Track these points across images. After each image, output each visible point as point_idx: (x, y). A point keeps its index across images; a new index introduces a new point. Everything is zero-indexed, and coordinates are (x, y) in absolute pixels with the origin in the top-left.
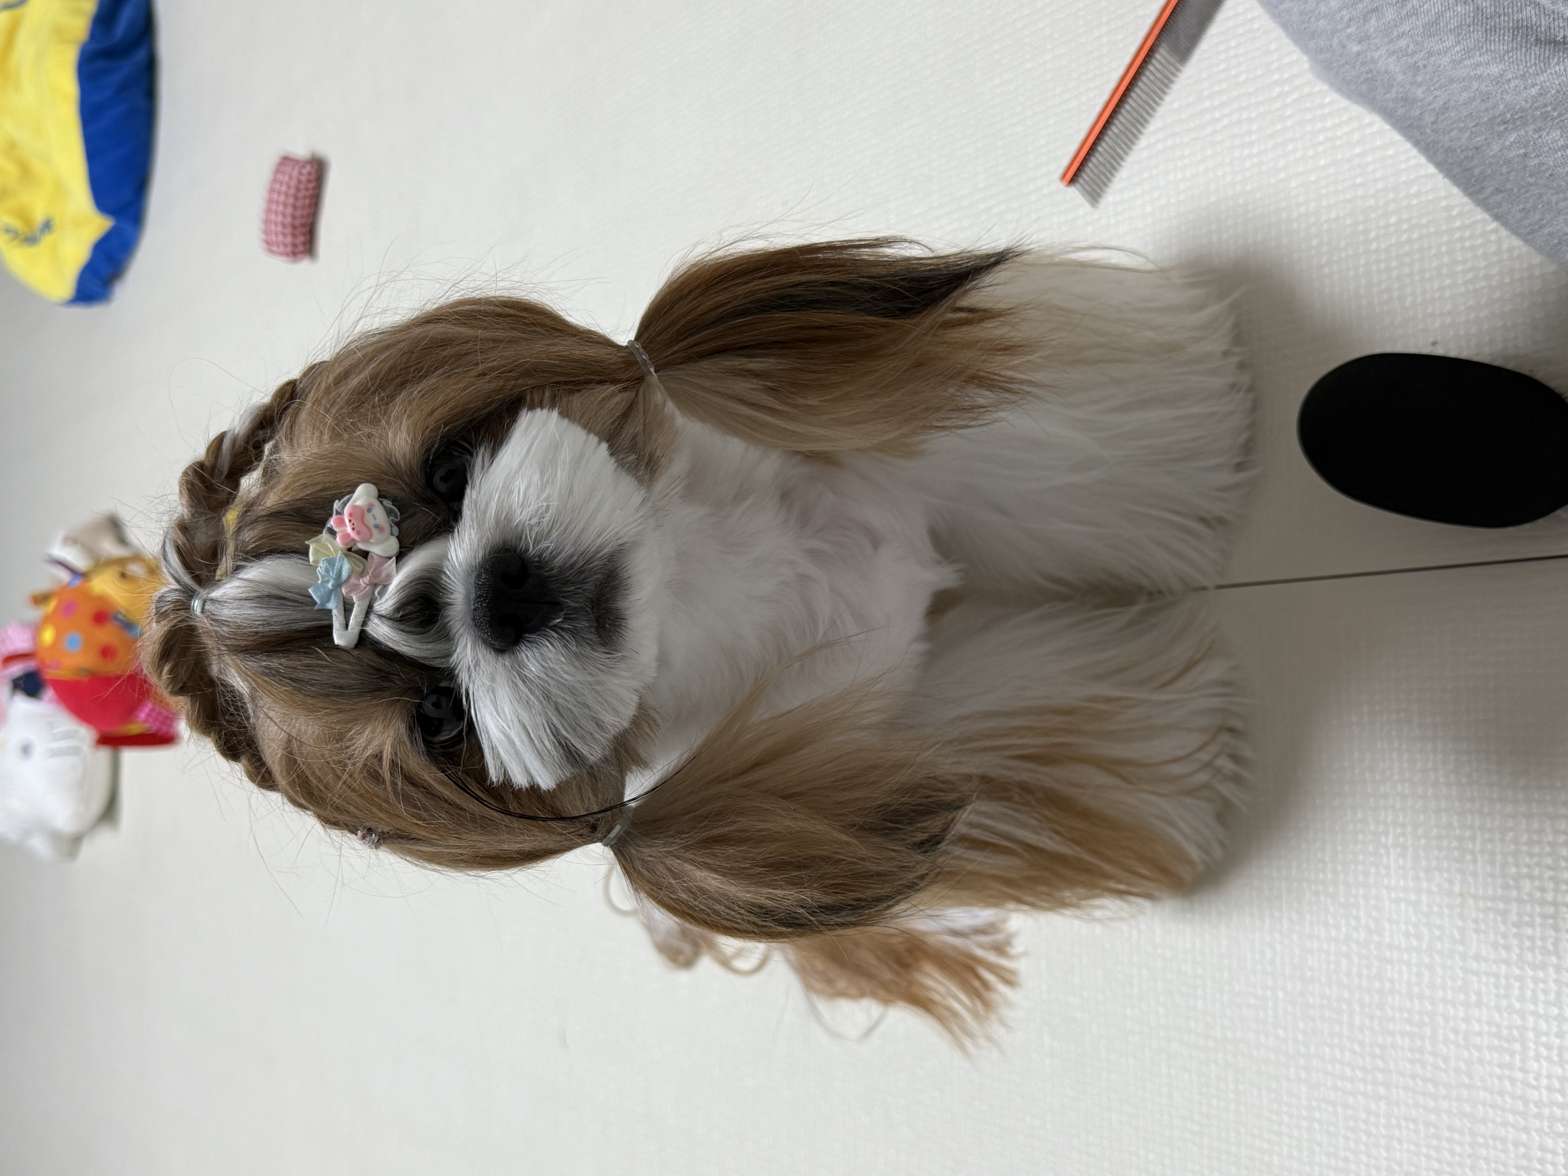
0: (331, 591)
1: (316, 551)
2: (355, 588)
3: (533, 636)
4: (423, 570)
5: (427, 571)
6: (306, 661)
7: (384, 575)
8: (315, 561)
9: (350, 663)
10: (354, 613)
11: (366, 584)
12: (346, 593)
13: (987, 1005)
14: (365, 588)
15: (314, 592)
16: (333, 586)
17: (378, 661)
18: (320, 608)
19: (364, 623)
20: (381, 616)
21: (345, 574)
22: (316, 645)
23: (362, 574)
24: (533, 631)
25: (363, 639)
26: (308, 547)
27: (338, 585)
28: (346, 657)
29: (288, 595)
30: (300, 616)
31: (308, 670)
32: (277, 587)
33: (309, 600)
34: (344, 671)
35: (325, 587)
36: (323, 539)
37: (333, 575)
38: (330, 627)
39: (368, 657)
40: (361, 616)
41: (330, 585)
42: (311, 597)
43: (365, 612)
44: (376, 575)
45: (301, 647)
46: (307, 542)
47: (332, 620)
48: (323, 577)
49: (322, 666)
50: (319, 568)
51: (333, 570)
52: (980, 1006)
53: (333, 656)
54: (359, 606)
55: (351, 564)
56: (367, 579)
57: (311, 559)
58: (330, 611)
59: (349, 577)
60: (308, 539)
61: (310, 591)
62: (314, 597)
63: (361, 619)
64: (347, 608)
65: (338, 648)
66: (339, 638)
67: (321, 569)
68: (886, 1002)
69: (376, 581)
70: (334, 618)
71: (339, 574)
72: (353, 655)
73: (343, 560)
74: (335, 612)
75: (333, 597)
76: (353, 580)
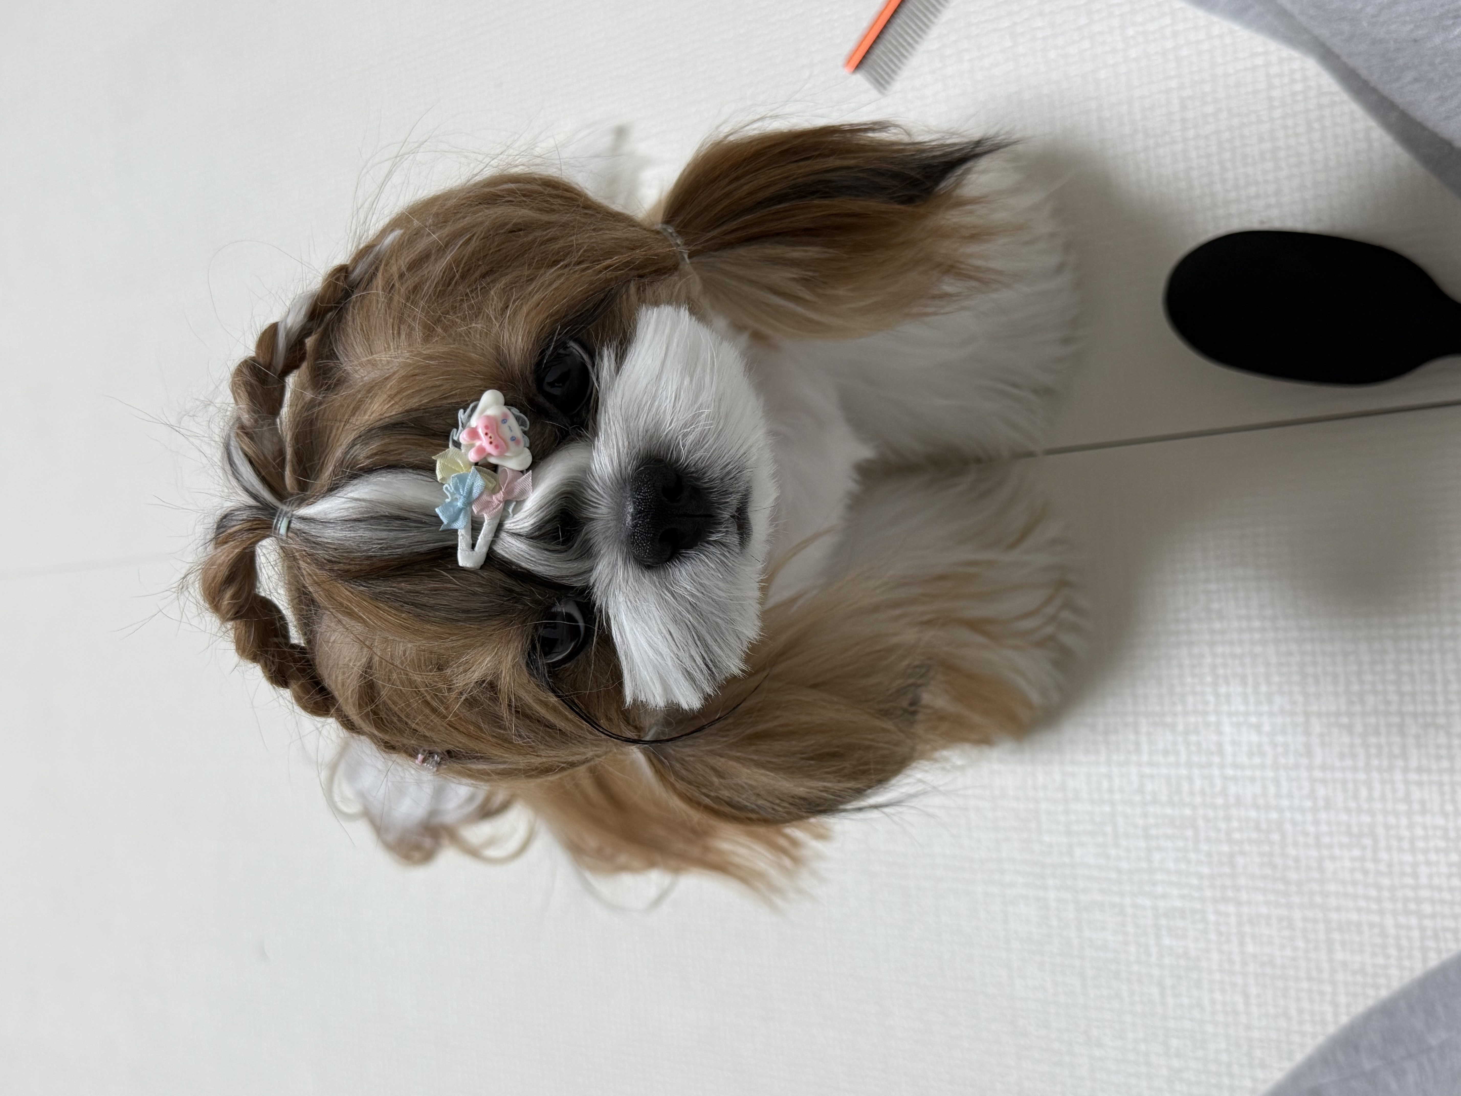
0: (460, 510)
1: (444, 468)
2: (487, 505)
3: (692, 552)
4: (563, 485)
5: (567, 484)
6: (433, 585)
7: (517, 491)
8: (443, 479)
9: (481, 585)
10: (482, 532)
11: (499, 501)
12: (478, 512)
13: (796, 860)
14: (499, 505)
15: (443, 512)
16: (464, 504)
17: (509, 582)
18: (446, 528)
19: (493, 542)
20: (517, 535)
21: (476, 492)
22: (438, 566)
23: (494, 491)
24: (690, 547)
25: (492, 559)
26: (434, 463)
27: (469, 502)
28: (473, 578)
29: (412, 515)
30: (425, 537)
31: (435, 594)
32: (400, 507)
33: (433, 519)
34: (474, 594)
35: (454, 507)
36: (450, 454)
37: (463, 492)
38: (455, 548)
39: (498, 576)
40: (490, 535)
41: (459, 504)
42: (437, 517)
43: (494, 531)
44: (509, 491)
45: (422, 570)
46: (433, 458)
47: (458, 541)
48: (452, 494)
49: (450, 590)
50: (446, 485)
51: (464, 488)
52: (787, 862)
53: (461, 578)
54: (489, 524)
55: (484, 481)
56: (500, 495)
57: (439, 476)
58: (456, 531)
59: (481, 495)
60: (435, 454)
61: (437, 510)
62: (441, 517)
63: (490, 538)
64: (475, 527)
65: (463, 569)
66: (465, 559)
67: (449, 486)
68: (676, 871)
69: (510, 498)
70: (460, 538)
71: (470, 492)
72: (482, 577)
73: (476, 476)
74: (461, 532)
75: (461, 516)
76: (485, 497)
